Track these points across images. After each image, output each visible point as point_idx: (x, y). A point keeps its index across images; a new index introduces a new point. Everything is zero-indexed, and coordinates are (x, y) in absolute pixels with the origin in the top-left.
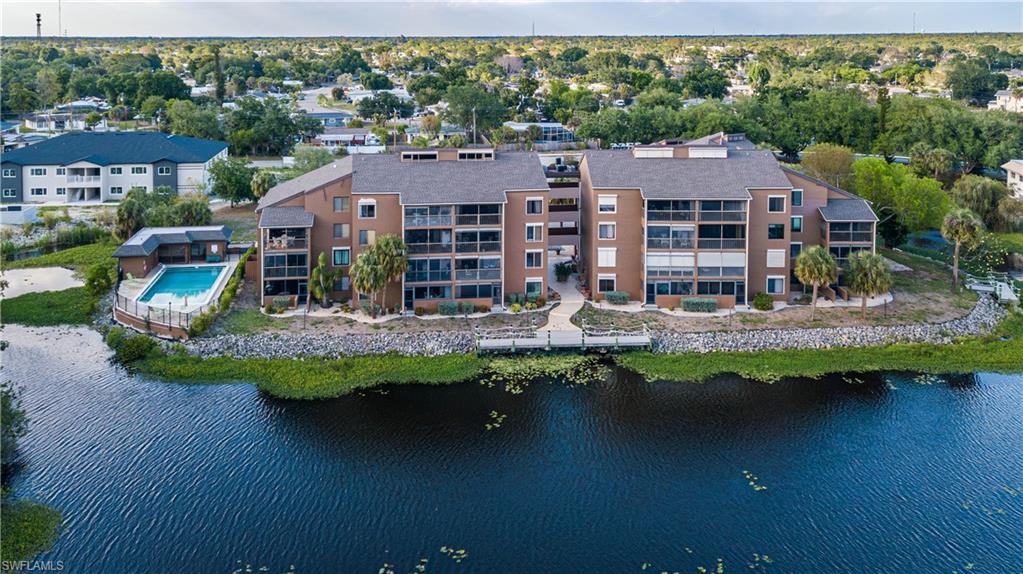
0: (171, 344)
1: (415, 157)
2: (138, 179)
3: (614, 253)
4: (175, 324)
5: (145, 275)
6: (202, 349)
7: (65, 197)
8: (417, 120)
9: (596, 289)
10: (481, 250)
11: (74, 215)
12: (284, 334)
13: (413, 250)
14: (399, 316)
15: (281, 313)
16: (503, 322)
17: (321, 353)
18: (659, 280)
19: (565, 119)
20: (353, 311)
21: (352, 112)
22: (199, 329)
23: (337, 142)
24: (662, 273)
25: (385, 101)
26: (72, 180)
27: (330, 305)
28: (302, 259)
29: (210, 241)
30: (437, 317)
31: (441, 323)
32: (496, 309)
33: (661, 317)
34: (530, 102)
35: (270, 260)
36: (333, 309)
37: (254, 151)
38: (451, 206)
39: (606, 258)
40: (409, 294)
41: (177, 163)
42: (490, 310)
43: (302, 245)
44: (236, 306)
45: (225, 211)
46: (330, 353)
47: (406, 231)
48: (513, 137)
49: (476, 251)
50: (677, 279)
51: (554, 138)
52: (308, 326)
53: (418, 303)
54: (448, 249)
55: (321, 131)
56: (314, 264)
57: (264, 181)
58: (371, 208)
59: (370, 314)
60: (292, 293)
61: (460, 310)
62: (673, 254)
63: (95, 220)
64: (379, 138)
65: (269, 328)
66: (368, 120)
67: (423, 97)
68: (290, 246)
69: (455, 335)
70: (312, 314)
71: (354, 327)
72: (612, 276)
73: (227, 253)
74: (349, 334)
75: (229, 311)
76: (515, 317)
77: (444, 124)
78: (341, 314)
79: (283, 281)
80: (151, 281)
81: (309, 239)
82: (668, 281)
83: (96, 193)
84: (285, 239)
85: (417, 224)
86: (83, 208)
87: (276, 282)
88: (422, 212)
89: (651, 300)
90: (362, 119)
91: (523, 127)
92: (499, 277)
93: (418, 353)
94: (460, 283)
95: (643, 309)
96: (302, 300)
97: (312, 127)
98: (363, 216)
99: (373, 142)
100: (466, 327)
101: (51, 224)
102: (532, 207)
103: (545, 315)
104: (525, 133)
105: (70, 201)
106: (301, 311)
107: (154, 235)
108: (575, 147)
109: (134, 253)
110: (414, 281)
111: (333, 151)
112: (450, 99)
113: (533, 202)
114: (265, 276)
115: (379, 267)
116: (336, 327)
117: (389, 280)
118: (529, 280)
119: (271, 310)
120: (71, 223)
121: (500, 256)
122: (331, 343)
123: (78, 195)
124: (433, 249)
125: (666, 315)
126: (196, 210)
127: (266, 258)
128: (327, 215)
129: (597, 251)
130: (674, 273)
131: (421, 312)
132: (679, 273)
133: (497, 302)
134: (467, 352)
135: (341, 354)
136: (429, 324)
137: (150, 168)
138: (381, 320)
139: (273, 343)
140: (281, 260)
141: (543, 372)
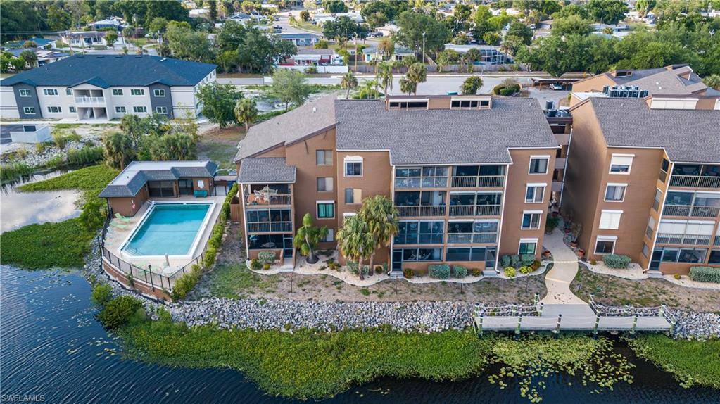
0: (155, 305)
1: (404, 105)
2: (136, 100)
3: (620, 215)
4: (157, 284)
5: (134, 213)
6: (187, 315)
7: (76, 114)
8: (370, 41)
9: (592, 251)
10: (477, 214)
11: (83, 133)
12: (272, 299)
13: (404, 213)
14: (386, 277)
15: (268, 269)
16: (499, 291)
17: (310, 324)
18: (669, 247)
19: (496, 42)
20: (338, 267)
21: (319, 33)
22: (182, 292)
23: (308, 61)
24: (673, 240)
25: (345, 24)
26: (80, 101)
27: (315, 259)
28: (286, 214)
29: (196, 177)
30: (426, 280)
31: (433, 288)
32: (489, 273)
33: (667, 288)
34: (464, 26)
35: (252, 216)
36: (320, 264)
37: (239, 69)
38: (447, 166)
39: (609, 220)
40: (397, 256)
41: (170, 86)
42: (482, 274)
43: (285, 200)
44: (222, 259)
45: (213, 132)
46: (319, 325)
47: (396, 193)
48: (456, 60)
49: (472, 214)
50: (689, 247)
51: (489, 60)
52: (296, 288)
53: (406, 264)
54: (439, 211)
55: (295, 52)
56: (299, 224)
57: (246, 109)
58: (358, 165)
59: (357, 273)
60: (278, 247)
61: (453, 273)
62: (690, 221)
63: (101, 139)
64: (342, 58)
65: (256, 289)
66: (331, 40)
67: (374, 20)
68: (273, 200)
69: (450, 306)
70: (299, 271)
71: (343, 291)
72: (613, 238)
73: (214, 186)
74: (337, 301)
75: (214, 266)
76: (510, 283)
77: (396, 45)
78: (327, 272)
79: (268, 235)
80: (140, 220)
81: (292, 195)
82: (678, 249)
83: (103, 112)
84: (266, 195)
85: (408, 185)
86: (93, 126)
87: (260, 236)
88: (414, 173)
89: (655, 266)
90: (326, 40)
91: (465, 49)
92: (495, 242)
93: (412, 327)
94: (452, 246)
95: (645, 276)
96: (288, 254)
97: (286, 50)
98: (349, 174)
99: (337, 62)
100: (461, 297)
101: (62, 144)
102: (536, 166)
103: (541, 280)
104: (467, 55)
105: (82, 119)
106: (288, 267)
107: (141, 172)
108: (509, 69)
109: (119, 194)
110: (403, 243)
111: (305, 70)
112: (402, 24)
113: (538, 161)
114: (249, 230)
115: (369, 234)
116: (324, 290)
117: (379, 246)
118: (523, 240)
119: (257, 266)
120: (80, 142)
121: (499, 220)
122: (320, 312)
123: (88, 113)
124: (426, 212)
125: (673, 285)
126: (181, 144)
127: (248, 213)
128: (309, 169)
129: (600, 212)
130: (686, 241)
131: (410, 273)
132: (692, 241)
133: (490, 265)
134: (466, 328)
135: (331, 326)
136: (420, 290)
137: (146, 90)
138: (370, 282)
139: (261, 309)
140: (264, 215)
141: (556, 365)
